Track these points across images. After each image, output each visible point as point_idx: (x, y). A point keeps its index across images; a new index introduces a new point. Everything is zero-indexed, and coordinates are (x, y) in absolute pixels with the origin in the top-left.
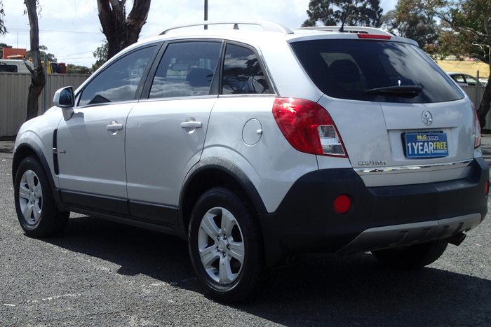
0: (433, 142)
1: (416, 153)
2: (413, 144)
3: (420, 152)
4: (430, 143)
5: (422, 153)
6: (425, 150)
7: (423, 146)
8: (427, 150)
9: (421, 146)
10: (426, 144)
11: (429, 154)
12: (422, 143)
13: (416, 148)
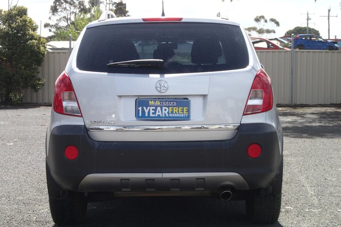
0: (168, 107)
1: (147, 115)
2: (145, 108)
3: (151, 115)
4: (164, 108)
5: (154, 115)
6: (157, 113)
7: (155, 110)
8: (160, 113)
9: (153, 110)
10: (159, 108)
11: (162, 117)
12: (154, 108)
13: (147, 111)
